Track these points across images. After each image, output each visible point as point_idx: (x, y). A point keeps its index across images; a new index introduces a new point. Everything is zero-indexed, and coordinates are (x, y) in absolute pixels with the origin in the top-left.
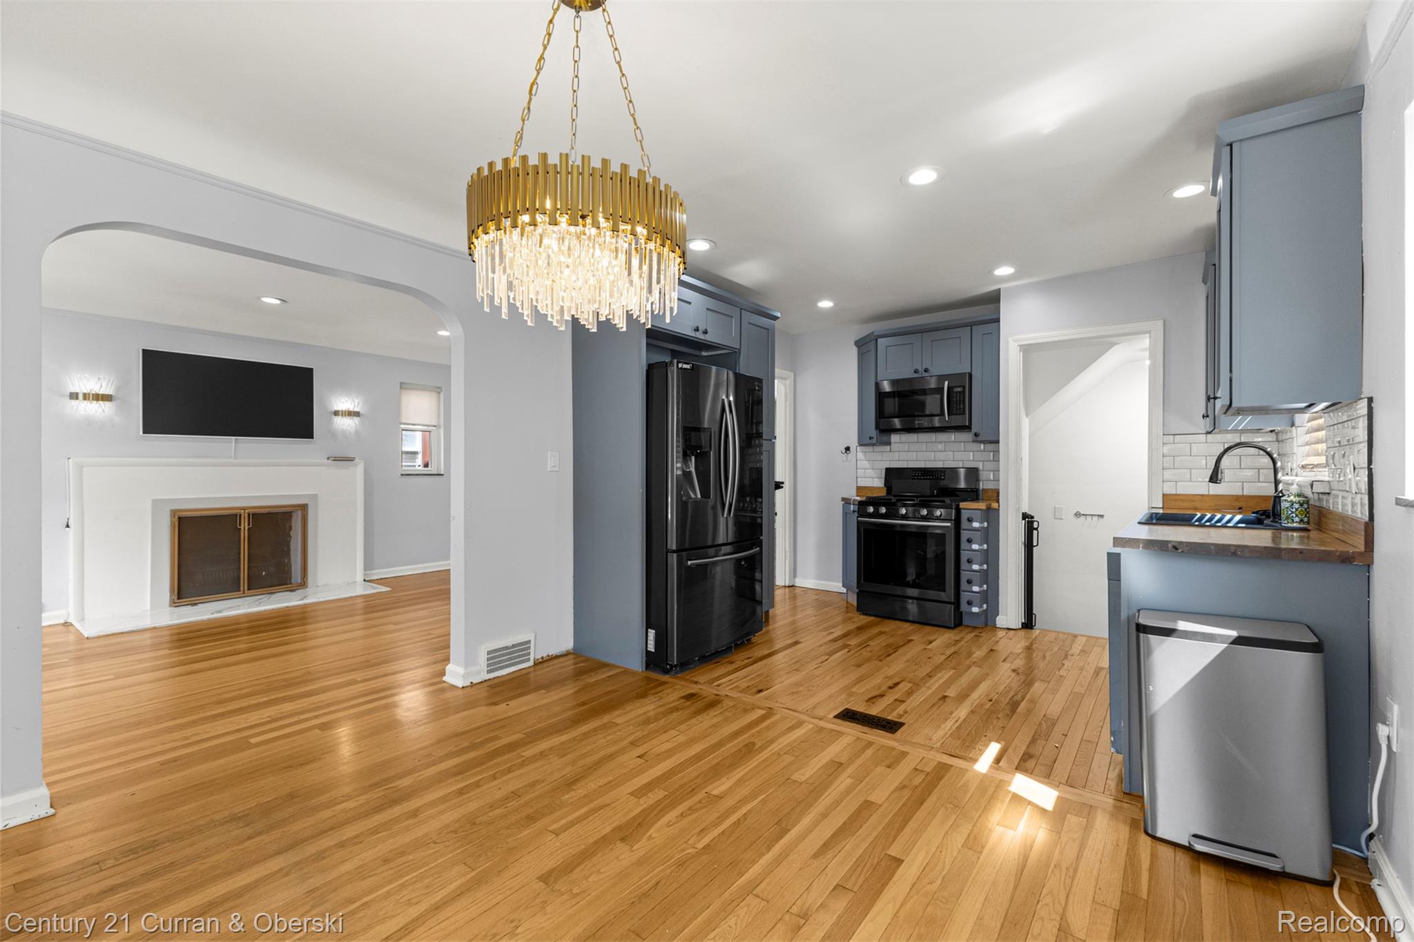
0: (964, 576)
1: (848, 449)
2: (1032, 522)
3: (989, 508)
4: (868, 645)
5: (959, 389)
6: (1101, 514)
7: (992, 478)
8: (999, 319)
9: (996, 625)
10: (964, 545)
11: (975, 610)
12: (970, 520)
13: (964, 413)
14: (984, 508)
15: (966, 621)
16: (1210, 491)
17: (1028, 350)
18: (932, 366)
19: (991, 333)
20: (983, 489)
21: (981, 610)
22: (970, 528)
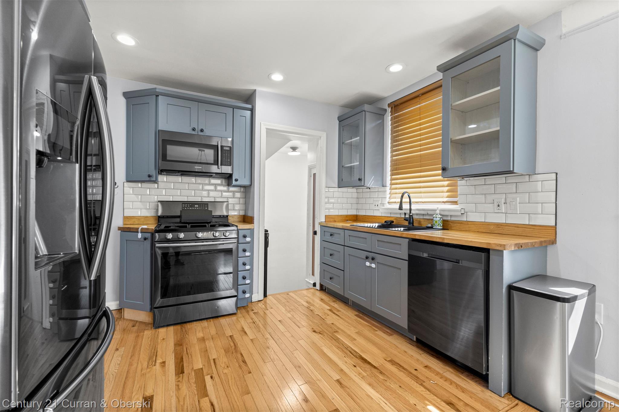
0: (240, 275)
2: (267, 234)
4: (214, 359)
7: (236, 208)
9: (252, 301)
11: (247, 295)
12: (245, 236)
18: (206, 128)
22: (245, 242)
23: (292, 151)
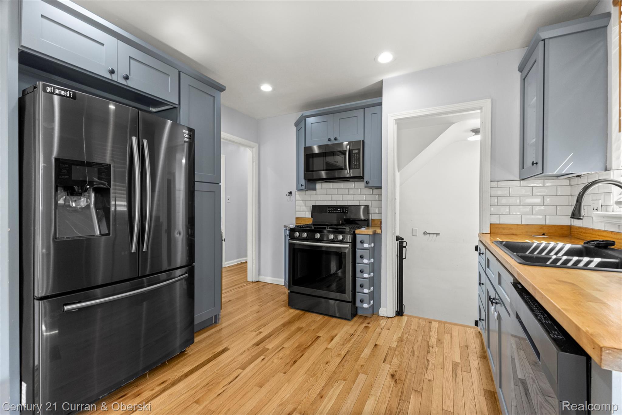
0: (359, 281)
1: (290, 193)
2: (402, 242)
3: (375, 233)
4: (283, 348)
5: (356, 151)
6: (438, 233)
7: (377, 211)
8: (382, 103)
9: (379, 314)
10: (358, 260)
11: (365, 306)
12: (362, 242)
13: (359, 168)
14: (372, 234)
15: (360, 312)
16: (522, 222)
17: (400, 123)
18: (339, 136)
19: (377, 113)
20: (372, 219)
21: (370, 305)
22: (362, 248)
23: (473, 135)
